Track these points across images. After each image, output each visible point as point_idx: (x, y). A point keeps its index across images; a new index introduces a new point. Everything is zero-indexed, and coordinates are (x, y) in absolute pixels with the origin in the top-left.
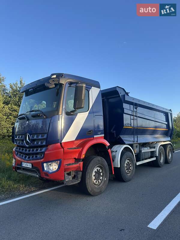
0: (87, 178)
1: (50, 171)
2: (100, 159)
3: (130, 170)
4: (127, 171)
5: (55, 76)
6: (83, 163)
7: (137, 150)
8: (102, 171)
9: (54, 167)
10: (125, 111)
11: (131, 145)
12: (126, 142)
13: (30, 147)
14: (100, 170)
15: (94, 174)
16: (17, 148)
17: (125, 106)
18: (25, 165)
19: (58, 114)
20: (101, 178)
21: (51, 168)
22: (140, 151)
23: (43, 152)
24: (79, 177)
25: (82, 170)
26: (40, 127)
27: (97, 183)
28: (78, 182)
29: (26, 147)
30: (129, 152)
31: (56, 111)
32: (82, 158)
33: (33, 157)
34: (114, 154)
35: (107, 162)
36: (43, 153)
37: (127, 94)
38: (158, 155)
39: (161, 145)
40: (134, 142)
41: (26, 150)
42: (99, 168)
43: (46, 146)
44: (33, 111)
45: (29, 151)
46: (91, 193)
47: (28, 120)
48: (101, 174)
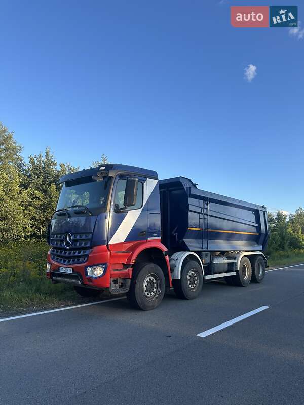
0: (136, 288)
1: (94, 277)
2: (153, 266)
3: (195, 285)
4: (190, 285)
5: (103, 168)
6: (133, 270)
7: (207, 260)
8: (157, 281)
9: (99, 272)
10: (191, 208)
11: (199, 253)
12: (191, 248)
13: (71, 249)
14: (153, 280)
15: (145, 284)
16: (53, 251)
17: (191, 201)
18: (63, 270)
19: (105, 211)
20: (155, 290)
21: (95, 273)
22: (212, 262)
23: (87, 254)
24: (127, 286)
25: (131, 278)
26: (83, 225)
27: (149, 295)
28: (127, 291)
29: (65, 249)
30: (194, 261)
31: (103, 208)
32: (131, 263)
33: (74, 261)
34: (173, 262)
35: (164, 272)
36: (87, 256)
37: (195, 185)
38: (239, 269)
39: (245, 256)
40: (203, 248)
41: (65, 253)
42: (152, 278)
43: (91, 247)
44: (76, 206)
45: (70, 253)
46: (141, 306)
47: (70, 217)
48: (155, 285)
